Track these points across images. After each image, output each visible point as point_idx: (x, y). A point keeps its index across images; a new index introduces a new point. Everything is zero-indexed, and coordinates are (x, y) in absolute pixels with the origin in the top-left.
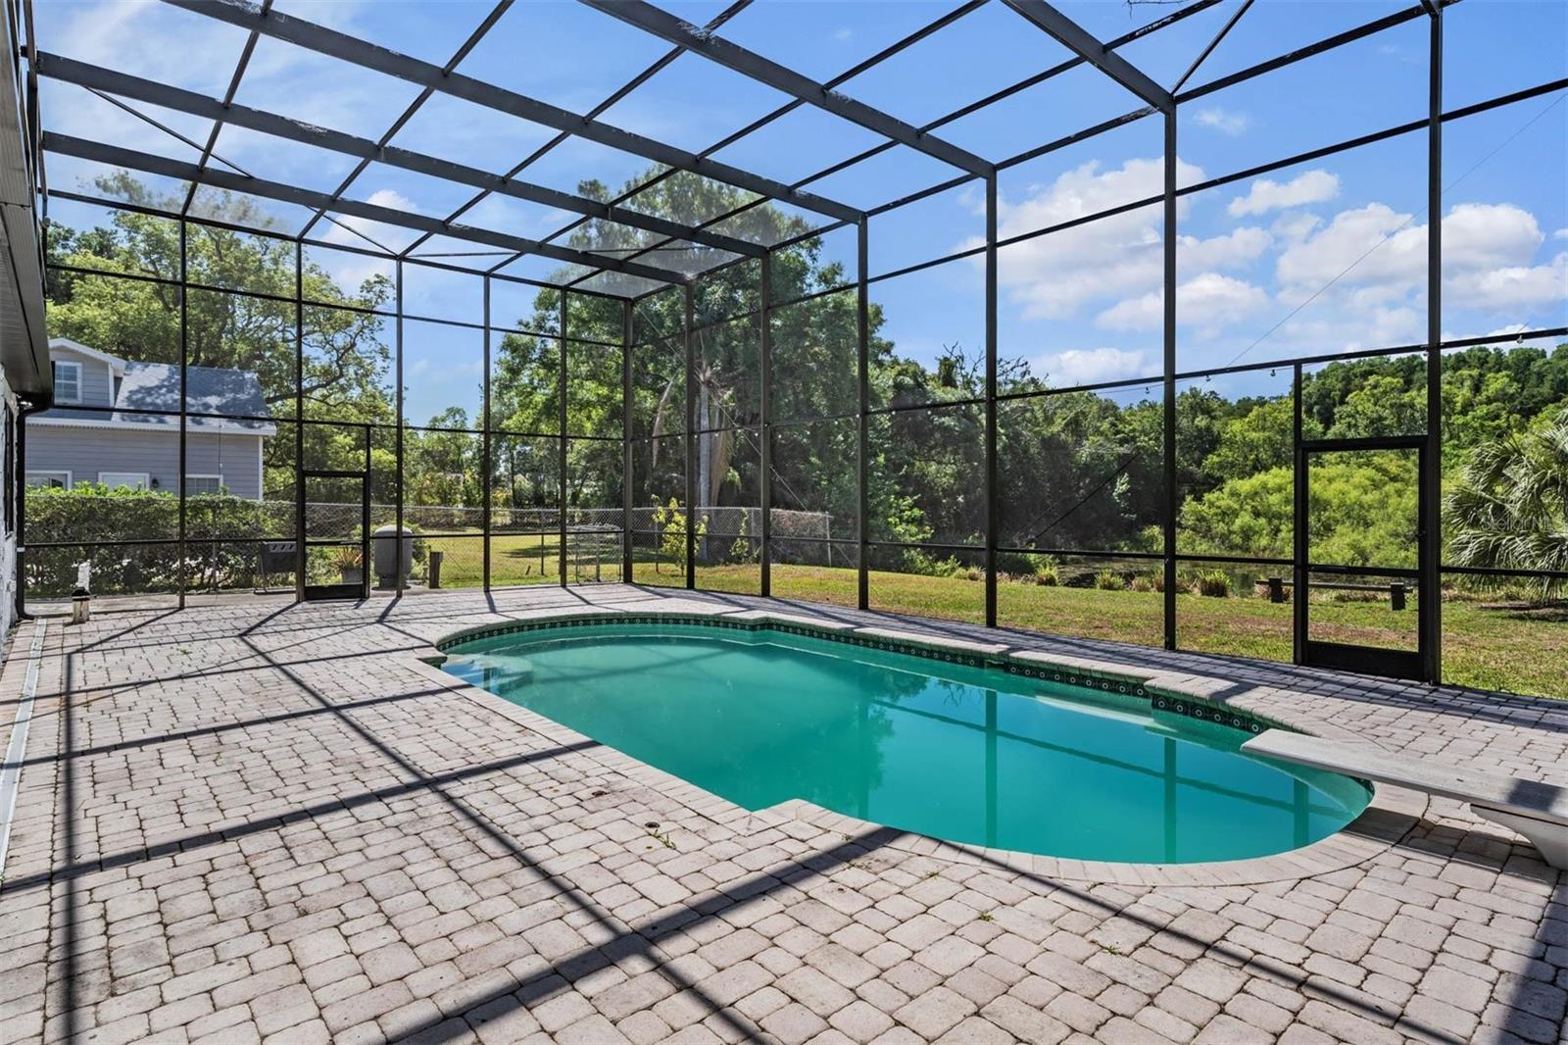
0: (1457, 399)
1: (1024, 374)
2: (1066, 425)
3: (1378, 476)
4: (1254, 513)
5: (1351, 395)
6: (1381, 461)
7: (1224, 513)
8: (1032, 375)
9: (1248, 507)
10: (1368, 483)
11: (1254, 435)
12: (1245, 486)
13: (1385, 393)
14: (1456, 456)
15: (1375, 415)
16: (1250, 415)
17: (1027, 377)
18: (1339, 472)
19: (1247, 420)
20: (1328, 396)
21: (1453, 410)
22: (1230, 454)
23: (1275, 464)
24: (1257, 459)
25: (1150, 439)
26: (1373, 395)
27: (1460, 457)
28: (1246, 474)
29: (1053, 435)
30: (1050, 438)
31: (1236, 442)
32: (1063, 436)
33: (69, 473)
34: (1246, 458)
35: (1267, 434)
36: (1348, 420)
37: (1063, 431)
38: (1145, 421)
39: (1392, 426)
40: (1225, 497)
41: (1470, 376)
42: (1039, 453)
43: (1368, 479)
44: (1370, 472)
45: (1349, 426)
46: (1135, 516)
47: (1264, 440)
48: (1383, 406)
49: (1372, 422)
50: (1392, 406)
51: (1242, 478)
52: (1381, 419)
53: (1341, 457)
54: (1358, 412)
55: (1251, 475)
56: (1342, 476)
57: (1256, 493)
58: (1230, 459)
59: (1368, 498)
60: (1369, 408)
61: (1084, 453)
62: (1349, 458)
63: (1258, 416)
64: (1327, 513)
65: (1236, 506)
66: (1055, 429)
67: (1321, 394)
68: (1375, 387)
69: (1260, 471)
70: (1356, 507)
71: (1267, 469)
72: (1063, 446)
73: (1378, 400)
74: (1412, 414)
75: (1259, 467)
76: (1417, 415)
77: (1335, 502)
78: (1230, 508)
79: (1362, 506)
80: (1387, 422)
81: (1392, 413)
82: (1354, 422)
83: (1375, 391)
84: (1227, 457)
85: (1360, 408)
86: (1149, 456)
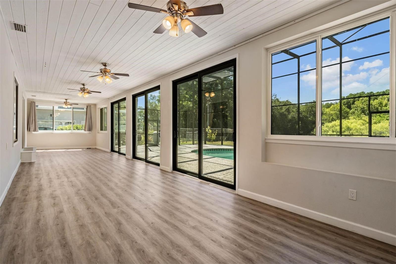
0: (383, 103)
1: (275, 97)
2: (286, 110)
3: (364, 122)
4: (332, 131)
5: (356, 102)
6: (364, 118)
7: (325, 131)
8: (277, 98)
9: (331, 130)
10: (361, 124)
11: (332, 112)
12: (330, 125)
13: (365, 101)
14: (384, 117)
15: (362, 107)
16: (331, 107)
17: (276, 98)
18: (354, 121)
19: (330, 108)
20: (349, 102)
21: (382, 106)
22: (326, 117)
23: (337, 119)
24: (333, 118)
25: (306, 113)
26: (362, 102)
27: (385, 117)
28: (330, 122)
29: (282, 112)
30: (282, 113)
31: (327, 114)
32: (285, 113)
33: (76, 121)
34: (330, 118)
35: (335, 112)
36: (355, 108)
37: (285, 111)
38: (304, 109)
39: (366, 110)
40: (325, 127)
41: (387, 97)
42: (279, 117)
43: (361, 123)
44: (362, 121)
45: (356, 110)
46: (302, 132)
47: (335, 113)
48: (364, 105)
49: (362, 109)
50: (366, 105)
51: (329, 123)
52: (364, 108)
53: (354, 117)
54: (358, 106)
55: (331, 122)
56: (355, 122)
57: (333, 126)
58: (326, 118)
59: (362, 127)
60: (361, 106)
61: (290, 117)
62: (356, 118)
63: (333, 107)
64: (352, 131)
65: (328, 130)
66: (283, 111)
67: (347, 102)
68: (362, 100)
69: (333, 121)
70: (359, 129)
71: (335, 121)
72: (285, 115)
73: (363, 103)
74: (372, 107)
75: (333, 120)
76: (373, 107)
77: (354, 128)
78: (326, 130)
79: (360, 129)
80: (365, 109)
81: (367, 107)
82: (357, 109)
83: (362, 101)
84: (325, 118)
85: (358, 105)
86: (305, 117)
